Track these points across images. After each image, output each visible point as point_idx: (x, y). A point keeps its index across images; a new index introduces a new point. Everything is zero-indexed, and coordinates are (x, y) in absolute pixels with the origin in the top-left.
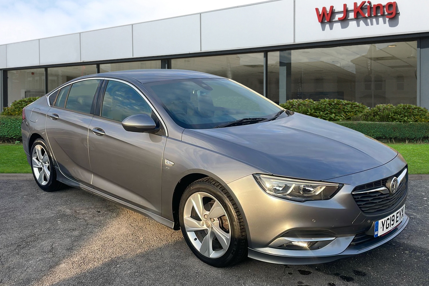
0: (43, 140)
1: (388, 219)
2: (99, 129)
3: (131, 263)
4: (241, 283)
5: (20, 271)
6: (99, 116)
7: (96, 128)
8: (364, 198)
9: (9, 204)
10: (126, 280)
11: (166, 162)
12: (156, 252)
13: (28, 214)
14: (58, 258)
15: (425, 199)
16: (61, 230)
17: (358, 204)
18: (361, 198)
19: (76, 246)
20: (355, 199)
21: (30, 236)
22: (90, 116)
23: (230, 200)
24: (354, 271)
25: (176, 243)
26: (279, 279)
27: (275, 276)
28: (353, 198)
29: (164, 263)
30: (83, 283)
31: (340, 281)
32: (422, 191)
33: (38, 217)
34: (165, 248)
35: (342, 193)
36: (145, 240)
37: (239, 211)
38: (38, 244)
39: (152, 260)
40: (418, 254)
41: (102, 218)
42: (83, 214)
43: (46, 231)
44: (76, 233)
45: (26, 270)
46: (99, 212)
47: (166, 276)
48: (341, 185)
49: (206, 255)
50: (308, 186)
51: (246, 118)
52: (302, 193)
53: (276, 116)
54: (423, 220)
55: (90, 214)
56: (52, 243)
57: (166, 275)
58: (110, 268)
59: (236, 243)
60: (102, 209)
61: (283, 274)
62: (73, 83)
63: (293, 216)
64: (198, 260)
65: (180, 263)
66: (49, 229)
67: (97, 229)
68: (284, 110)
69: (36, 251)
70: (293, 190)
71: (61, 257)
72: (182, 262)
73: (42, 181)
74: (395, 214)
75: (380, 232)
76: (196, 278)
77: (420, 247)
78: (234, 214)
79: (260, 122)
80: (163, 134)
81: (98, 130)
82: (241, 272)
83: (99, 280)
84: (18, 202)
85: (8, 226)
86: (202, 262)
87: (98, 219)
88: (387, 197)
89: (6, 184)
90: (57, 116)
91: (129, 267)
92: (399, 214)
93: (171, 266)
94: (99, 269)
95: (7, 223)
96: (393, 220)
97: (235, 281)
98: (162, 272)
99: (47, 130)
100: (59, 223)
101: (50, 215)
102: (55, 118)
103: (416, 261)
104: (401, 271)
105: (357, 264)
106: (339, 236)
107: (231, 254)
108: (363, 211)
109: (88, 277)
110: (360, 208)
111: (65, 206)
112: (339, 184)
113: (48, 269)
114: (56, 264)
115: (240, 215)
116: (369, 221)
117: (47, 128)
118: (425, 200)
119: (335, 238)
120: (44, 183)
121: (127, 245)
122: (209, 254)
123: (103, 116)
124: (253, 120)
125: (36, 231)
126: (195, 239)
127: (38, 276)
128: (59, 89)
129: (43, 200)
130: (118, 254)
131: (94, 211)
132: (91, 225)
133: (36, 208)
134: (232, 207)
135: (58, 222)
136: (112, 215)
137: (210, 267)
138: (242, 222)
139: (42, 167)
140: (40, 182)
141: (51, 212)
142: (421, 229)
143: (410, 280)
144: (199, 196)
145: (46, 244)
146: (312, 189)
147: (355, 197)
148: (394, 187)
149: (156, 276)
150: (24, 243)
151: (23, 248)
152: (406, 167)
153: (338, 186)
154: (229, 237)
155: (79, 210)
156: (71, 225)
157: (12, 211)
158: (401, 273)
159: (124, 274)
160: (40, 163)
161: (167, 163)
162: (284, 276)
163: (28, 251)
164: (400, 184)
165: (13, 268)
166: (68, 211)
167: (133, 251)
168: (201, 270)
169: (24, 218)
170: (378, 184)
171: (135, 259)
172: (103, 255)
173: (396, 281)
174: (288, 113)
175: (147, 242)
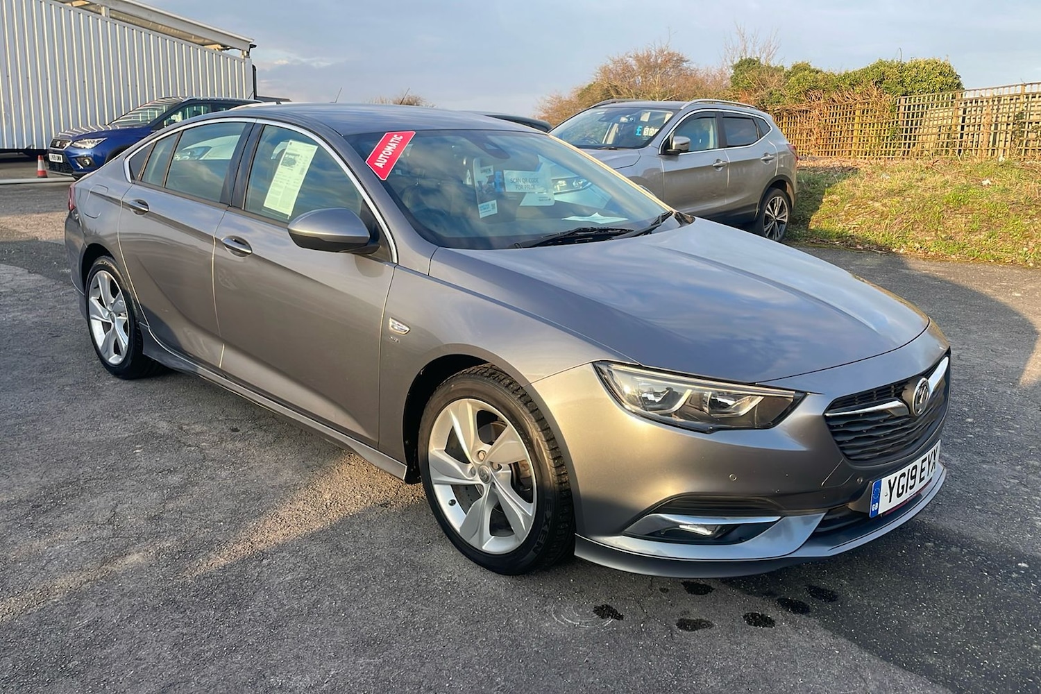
0: (114, 261)
1: (903, 475)
2: (238, 240)
3: (296, 557)
4: (550, 610)
5: (29, 569)
6: (241, 208)
7: (231, 238)
8: (851, 427)
9: (28, 405)
10: (279, 597)
11: (391, 324)
12: (358, 531)
13: (70, 429)
14: (126, 538)
15: (969, 420)
16: (142, 470)
17: (838, 440)
18: (845, 425)
19: (170, 511)
20: (831, 427)
21: (67, 483)
22: (219, 208)
23: (541, 428)
24: (811, 587)
25: (407, 509)
26: (638, 602)
27: (629, 596)
28: (826, 426)
29: (373, 559)
30: (175, 603)
31: (777, 612)
32: (962, 403)
33: (91, 437)
34: (380, 522)
35: (801, 414)
36: (334, 501)
37: (560, 457)
38: (82, 504)
39: (346, 550)
40: (953, 549)
41: (239, 445)
42: (197, 434)
43: (104, 473)
44: (175, 479)
45: (45, 566)
46: (236, 430)
47: (377, 591)
48: (800, 395)
49: (473, 542)
50: (722, 395)
51: (586, 227)
52: (706, 409)
53: (654, 224)
54: (965, 471)
55: (213, 436)
56: (115, 502)
57: (375, 588)
58: (246, 566)
59: (546, 528)
60: (243, 423)
61: (647, 590)
62: (185, 130)
63: (683, 464)
64: (455, 553)
65: (412, 558)
66: (112, 468)
67: (225, 470)
68: (672, 212)
69: (76, 520)
70: (688, 403)
71: (132, 537)
72: (415, 557)
73: (109, 354)
74: (918, 462)
75: (884, 506)
76: (444, 597)
77: (959, 533)
78: (549, 462)
79: (616, 237)
80: (387, 258)
81: (235, 241)
82: (550, 583)
83: (215, 597)
84: (50, 400)
85: (18, 458)
86: (464, 557)
87: (230, 447)
88: (903, 424)
89: (29, 356)
90: (146, 205)
91: (291, 565)
92: (926, 464)
93: (389, 566)
94: (220, 570)
95: (15, 450)
96: (913, 478)
97: (536, 607)
98: (366, 581)
99: (122, 237)
100: (138, 454)
101: (120, 434)
102: (141, 208)
103: (949, 566)
104: (916, 590)
105: (816, 571)
106: (788, 514)
107: (532, 551)
108: (848, 456)
109: (190, 589)
110: (842, 449)
111: (157, 414)
112: (797, 391)
113: (99, 565)
114: (117, 554)
115: (563, 465)
116: (860, 480)
117: (121, 232)
118: (970, 423)
119: (780, 517)
120: (114, 359)
121: (290, 513)
122: (481, 542)
123: (249, 210)
124: (599, 233)
125: (81, 471)
126: (452, 503)
127: (72, 582)
128: (153, 143)
129: (108, 397)
130: (267, 534)
131: (225, 427)
132: (213, 460)
133: (90, 416)
134: (544, 446)
135: (137, 451)
136: (265, 438)
137: (481, 571)
138: (564, 483)
139: (111, 322)
140: (105, 356)
141: (124, 426)
142: (961, 489)
143: (936, 612)
144: (469, 407)
145: (100, 504)
146: (730, 402)
147: (831, 424)
148: (921, 402)
149: (351, 590)
150: (49, 501)
151: (44, 512)
152: (948, 353)
153: (792, 396)
154: (531, 512)
155: (188, 425)
156: (167, 460)
157: (33, 421)
158: (916, 594)
159: (277, 583)
160: (108, 313)
161: (392, 327)
162: (650, 595)
163: (56, 520)
164: (934, 393)
165: (15, 562)
166: (163, 427)
167: (304, 525)
168: (459, 576)
169: (59, 439)
170: (884, 393)
171: (306, 547)
172: (234, 534)
173: (905, 614)
174: (681, 220)
175: (339, 505)
